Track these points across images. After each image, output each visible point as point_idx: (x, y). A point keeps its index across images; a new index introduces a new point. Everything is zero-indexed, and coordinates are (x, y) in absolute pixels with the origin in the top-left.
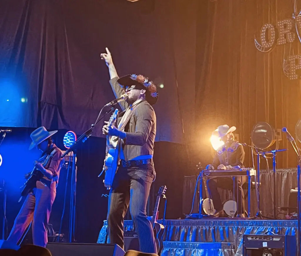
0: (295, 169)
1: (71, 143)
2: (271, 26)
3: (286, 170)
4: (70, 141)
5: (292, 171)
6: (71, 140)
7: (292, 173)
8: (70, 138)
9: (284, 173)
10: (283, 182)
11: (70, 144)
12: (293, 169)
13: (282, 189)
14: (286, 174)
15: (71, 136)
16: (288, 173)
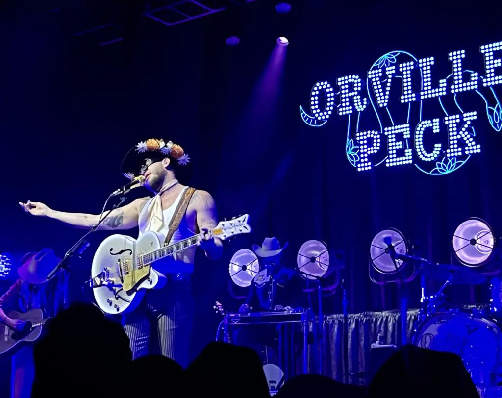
0: (368, 313)
1: (6, 271)
2: (326, 85)
3: (354, 315)
4: (4, 269)
5: (365, 316)
6: (6, 266)
7: (363, 319)
8: (5, 263)
9: (351, 320)
10: (350, 335)
11: (5, 273)
12: (366, 313)
13: (349, 347)
14: (354, 321)
15: (7, 259)
16: (357, 320)
